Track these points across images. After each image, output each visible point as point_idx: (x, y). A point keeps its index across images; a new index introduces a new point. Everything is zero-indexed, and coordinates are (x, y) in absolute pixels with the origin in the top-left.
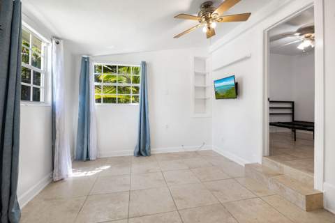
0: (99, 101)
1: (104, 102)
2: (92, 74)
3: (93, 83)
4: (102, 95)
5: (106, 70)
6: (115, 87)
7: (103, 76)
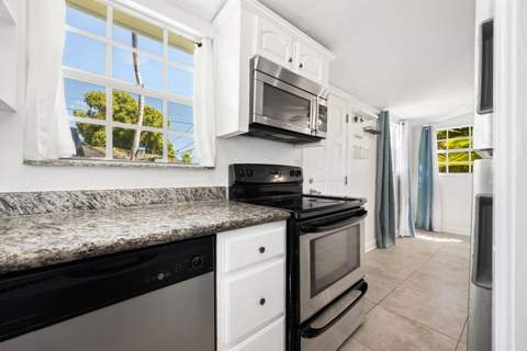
0: (443, 170)
1: (450, 171)
2: (435, 141)
3: (436, 151)
4: (447, 163)
5: (452, 135)
6: (467, 153)
7: (448, 142)
